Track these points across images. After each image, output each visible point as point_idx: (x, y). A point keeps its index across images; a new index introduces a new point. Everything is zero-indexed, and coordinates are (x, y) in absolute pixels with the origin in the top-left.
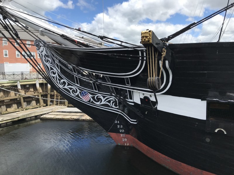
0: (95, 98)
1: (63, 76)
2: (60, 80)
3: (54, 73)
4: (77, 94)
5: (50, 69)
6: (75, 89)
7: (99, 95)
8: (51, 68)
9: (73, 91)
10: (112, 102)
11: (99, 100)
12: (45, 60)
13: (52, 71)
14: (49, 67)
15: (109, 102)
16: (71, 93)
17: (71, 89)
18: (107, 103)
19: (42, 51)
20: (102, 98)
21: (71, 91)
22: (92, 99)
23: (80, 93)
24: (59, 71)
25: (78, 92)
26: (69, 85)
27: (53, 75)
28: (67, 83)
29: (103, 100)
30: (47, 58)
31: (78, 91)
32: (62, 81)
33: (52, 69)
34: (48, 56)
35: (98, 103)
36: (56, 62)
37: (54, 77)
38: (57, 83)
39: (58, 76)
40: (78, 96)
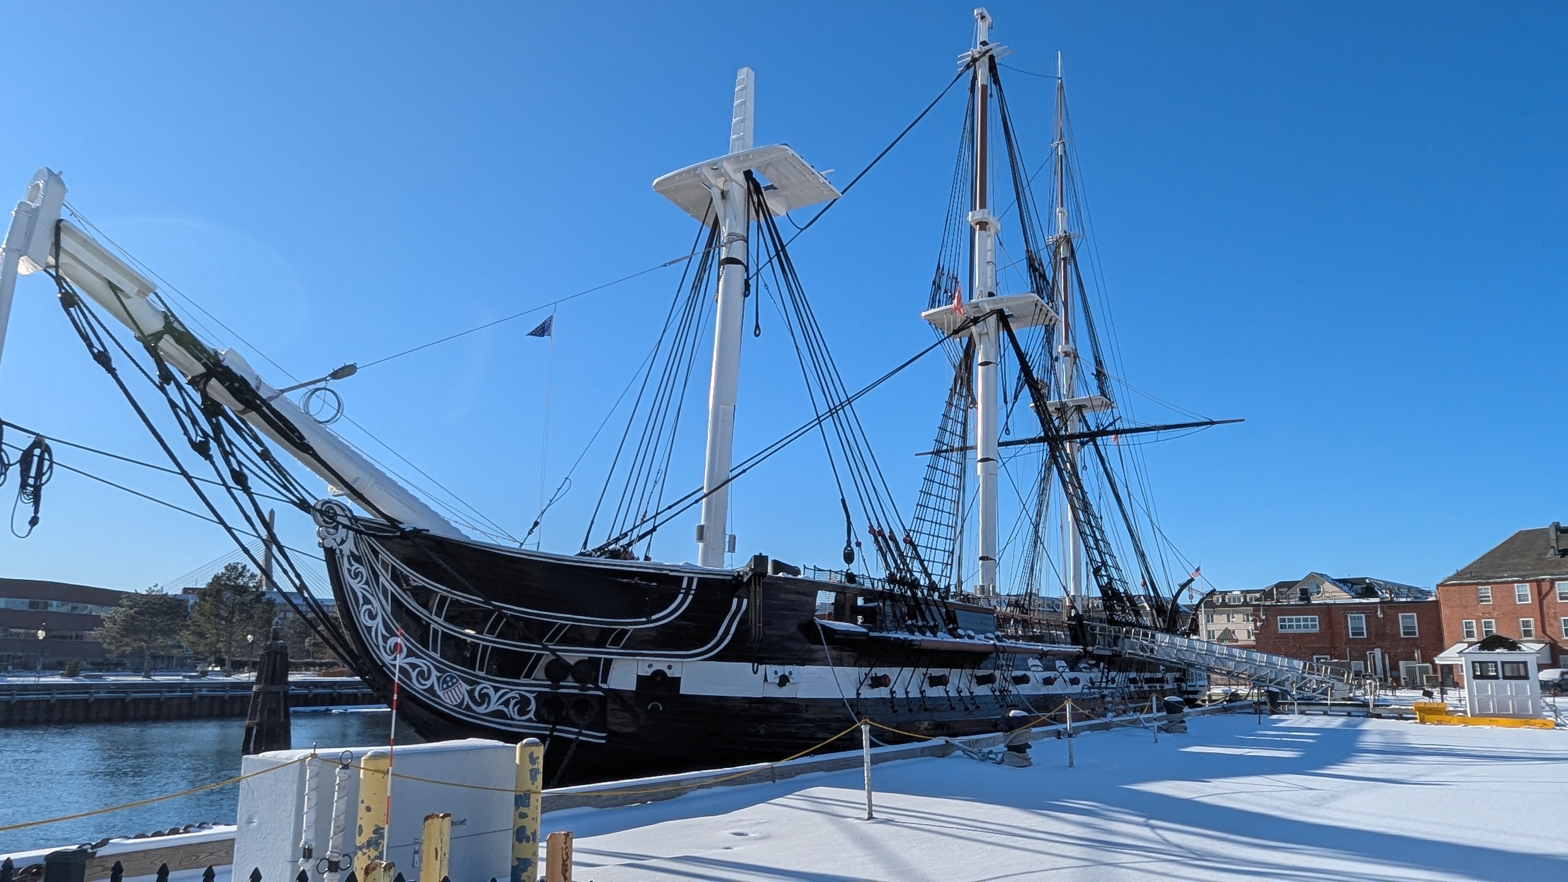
0: (476, 694)
1: (396, 626)
2: (385, 639)
3: (372, 617)
4: (429, 683)
5: (361, 601)
6: (425, 669)
7: (487, 684)
8: (364, 597)
9: (421, 674)
10: (513, 702)
11: (485, 697)
12: (349, 571)
13: (366, 607)
14: (360, 596)
15: (506, 703)
16: (414, 681)
17: (414, 666)
18: (502, 708)
19: (343, 542)
20: (491, 692)
21: (414, 675)
22: (467, 698)
23: (438, 678)
24: (389, 609)
25: (433, 679)
26: (410, 653)
27: (370, 623)
28: (405, 650)
29: (494, 697)
30: (356, 565)
31: (435, 673)
32: (392, 641)
33: (367, 601)
34: (358, 560)
35: (481, 709)
36: (382, 579)
37: (369, 629)
38: (378, 647)
39: (381, 627)
40: (431, 690)
